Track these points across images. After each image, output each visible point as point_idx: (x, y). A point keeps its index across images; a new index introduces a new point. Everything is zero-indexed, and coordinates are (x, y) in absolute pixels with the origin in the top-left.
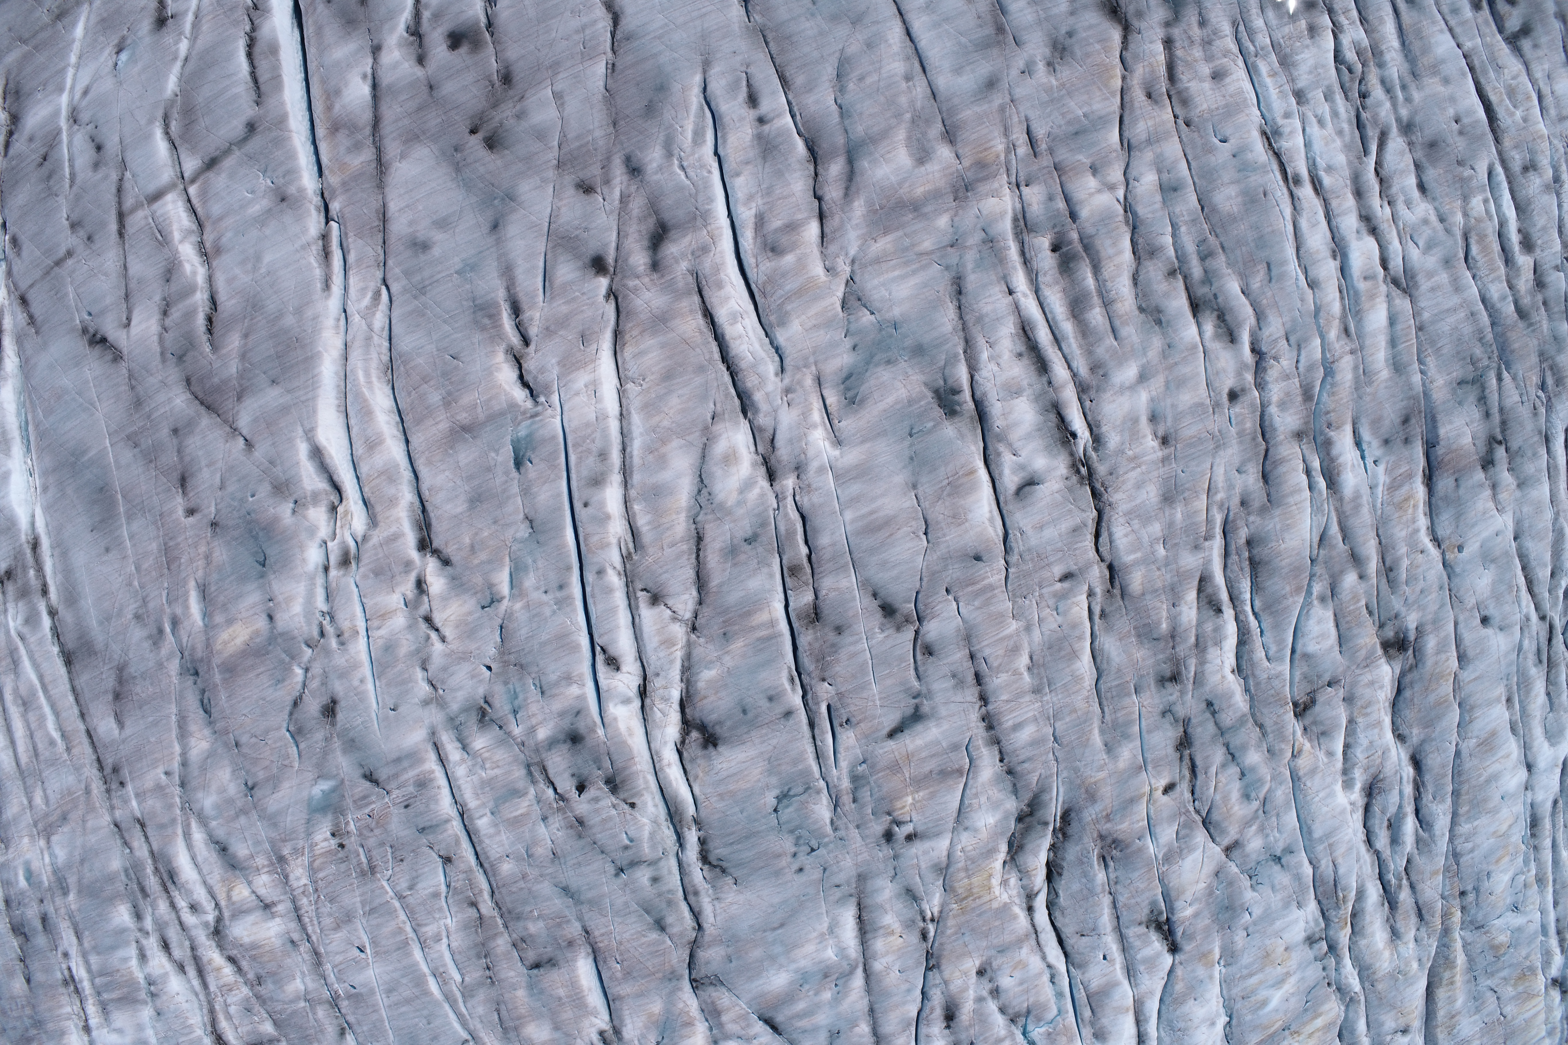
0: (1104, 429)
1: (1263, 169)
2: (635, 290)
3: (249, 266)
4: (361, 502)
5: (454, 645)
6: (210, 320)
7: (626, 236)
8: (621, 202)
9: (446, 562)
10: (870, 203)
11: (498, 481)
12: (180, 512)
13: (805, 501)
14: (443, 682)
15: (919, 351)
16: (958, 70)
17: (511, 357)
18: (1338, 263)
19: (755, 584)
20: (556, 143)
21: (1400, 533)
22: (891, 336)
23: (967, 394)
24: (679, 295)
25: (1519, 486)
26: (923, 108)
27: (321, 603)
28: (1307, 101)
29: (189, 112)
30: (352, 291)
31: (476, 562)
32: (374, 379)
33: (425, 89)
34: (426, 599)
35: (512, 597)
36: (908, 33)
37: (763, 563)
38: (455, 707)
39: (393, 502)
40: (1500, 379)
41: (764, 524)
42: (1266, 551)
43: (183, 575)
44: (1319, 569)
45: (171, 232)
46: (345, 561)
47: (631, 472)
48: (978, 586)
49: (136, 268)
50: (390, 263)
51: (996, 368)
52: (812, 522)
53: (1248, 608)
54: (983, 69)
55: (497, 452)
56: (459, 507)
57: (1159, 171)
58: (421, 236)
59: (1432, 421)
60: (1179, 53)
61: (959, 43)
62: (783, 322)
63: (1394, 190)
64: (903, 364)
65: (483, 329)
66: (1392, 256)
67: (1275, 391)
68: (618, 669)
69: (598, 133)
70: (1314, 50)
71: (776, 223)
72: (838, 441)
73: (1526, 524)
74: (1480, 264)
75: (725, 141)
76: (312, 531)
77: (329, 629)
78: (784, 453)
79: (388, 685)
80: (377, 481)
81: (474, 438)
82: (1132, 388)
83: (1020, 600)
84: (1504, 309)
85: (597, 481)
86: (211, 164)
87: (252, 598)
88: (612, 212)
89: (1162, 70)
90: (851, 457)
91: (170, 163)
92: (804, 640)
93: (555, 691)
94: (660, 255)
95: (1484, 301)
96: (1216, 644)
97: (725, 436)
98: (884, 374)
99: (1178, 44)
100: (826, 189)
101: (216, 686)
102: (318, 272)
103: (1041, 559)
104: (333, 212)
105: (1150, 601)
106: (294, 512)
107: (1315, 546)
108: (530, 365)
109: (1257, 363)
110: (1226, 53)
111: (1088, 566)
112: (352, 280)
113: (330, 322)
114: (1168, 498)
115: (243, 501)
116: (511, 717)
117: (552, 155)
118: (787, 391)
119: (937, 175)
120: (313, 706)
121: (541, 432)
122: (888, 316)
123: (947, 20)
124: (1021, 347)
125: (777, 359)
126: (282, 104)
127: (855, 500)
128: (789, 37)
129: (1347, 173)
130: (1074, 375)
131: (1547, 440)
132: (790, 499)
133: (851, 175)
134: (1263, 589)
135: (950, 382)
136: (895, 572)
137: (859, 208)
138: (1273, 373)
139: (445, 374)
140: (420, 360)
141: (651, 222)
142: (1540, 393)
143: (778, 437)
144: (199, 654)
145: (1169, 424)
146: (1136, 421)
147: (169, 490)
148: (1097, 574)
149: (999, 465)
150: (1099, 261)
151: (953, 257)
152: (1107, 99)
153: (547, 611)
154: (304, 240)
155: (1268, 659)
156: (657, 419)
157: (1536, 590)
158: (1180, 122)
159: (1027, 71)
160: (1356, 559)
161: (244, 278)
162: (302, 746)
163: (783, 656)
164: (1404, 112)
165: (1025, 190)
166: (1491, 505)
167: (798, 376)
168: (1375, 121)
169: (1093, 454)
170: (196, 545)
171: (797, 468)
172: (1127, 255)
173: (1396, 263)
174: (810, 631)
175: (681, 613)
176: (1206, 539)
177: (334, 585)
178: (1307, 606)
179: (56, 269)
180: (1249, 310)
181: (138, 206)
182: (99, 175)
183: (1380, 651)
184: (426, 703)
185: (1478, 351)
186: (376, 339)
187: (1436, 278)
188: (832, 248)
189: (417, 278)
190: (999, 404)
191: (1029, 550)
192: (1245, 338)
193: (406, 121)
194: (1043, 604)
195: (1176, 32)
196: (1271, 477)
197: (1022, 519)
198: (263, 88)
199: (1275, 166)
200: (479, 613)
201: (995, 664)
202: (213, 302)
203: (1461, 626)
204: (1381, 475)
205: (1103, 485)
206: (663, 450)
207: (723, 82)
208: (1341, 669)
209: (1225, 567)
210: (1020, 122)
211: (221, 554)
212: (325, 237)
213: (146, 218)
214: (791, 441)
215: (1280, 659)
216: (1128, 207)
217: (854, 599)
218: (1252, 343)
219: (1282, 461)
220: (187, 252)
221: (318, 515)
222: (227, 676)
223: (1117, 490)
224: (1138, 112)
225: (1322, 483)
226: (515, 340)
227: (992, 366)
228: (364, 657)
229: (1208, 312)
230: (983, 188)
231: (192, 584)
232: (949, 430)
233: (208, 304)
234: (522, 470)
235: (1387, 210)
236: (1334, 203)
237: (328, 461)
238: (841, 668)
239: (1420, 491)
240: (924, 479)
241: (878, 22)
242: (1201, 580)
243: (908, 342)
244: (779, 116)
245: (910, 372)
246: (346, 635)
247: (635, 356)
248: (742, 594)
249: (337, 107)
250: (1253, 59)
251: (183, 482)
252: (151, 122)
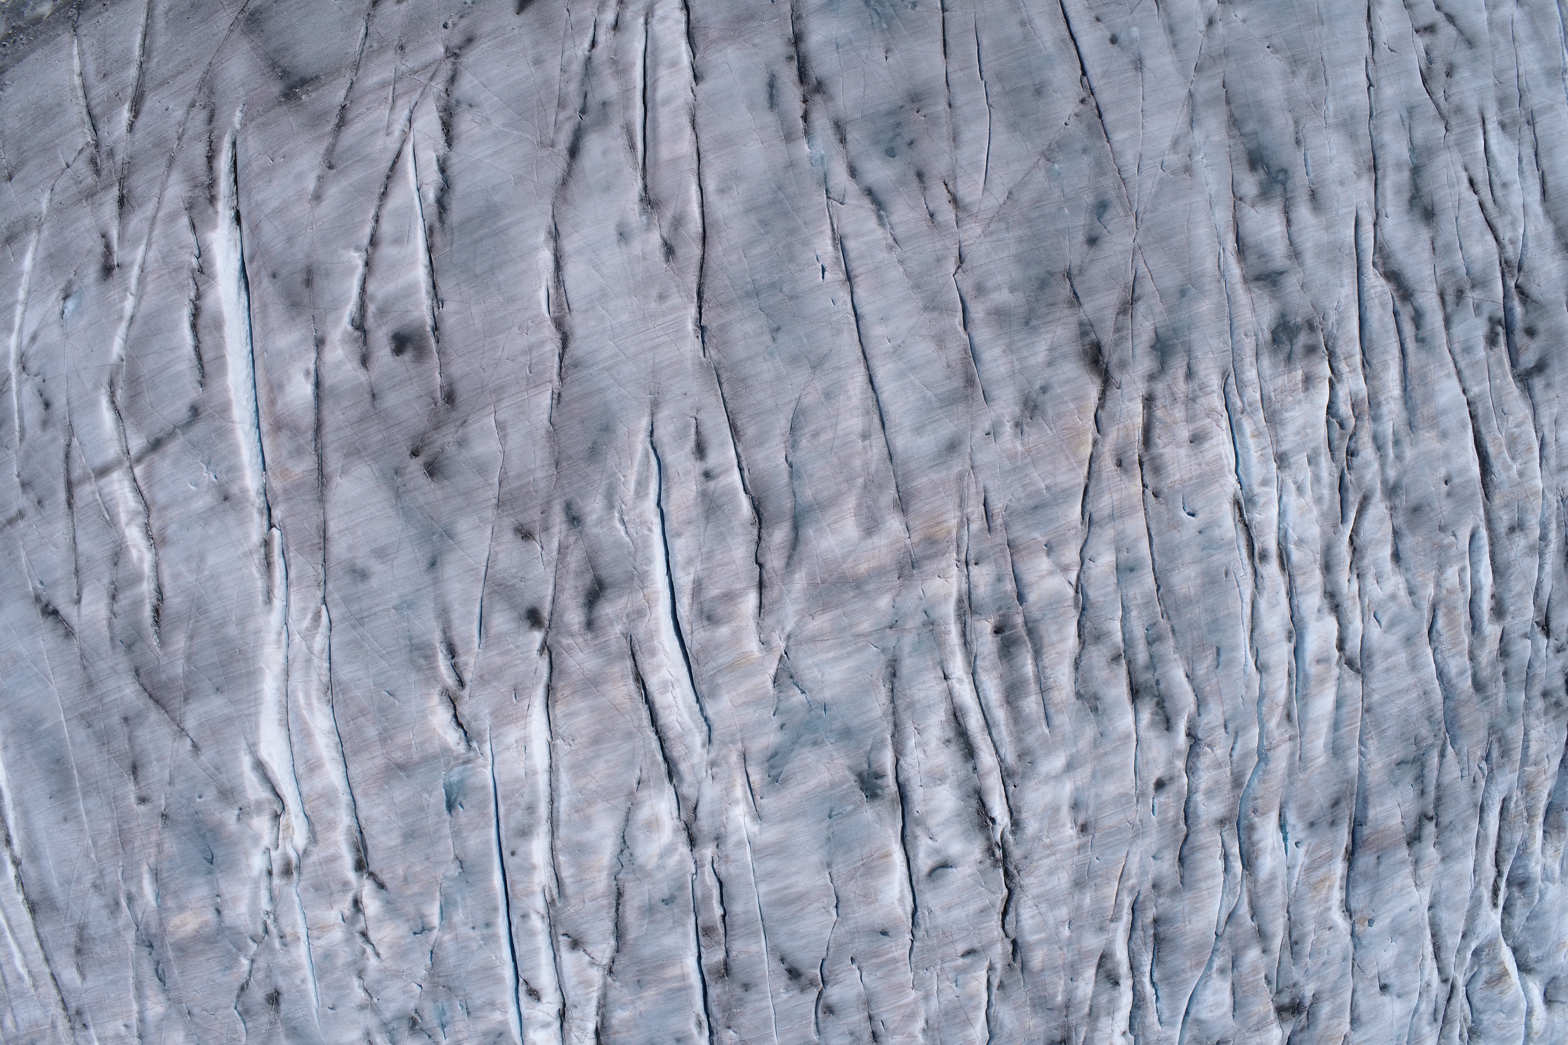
0: (1024, 815)
1: (1229, 546)
2: (569, 649)
3: (194, 565)
4: (302, 814)
5: (388, 964)
6: (157, 611)
7: (563, 591)
8: (559, 552)
9: (381, 886)
10: (811, 576)
11: (431, 821)
12: (132, 799)
13: (723, 871)
14: (377, 993)
15: (846, 734)
16: (919, 430)
17: (445, 698)
18: (1292, 646)
19: (669, 941)
20: (496, 480)
21: (1310, 911)
22: (820, 717)
23: (890, 780)
24: (612, 659)
25: (1443, 860)
26: (877, 471)
27: (265, 904)
28: (1289, 466)
29: (133, 381)
30: (293, 610)
31: (409, 892)
32: (315, 701)
33: (367, 397)
34: (362, 917)
35: (442, 927)
36: (871, 382)
37: (679, 922)
38: (388, 1015)
39: (331, 825)
40: (1442, 755)
41: (681, 888)
42: (1172, 930)
43: (137, 858)
44: (1222, 945)
45: (118, 514)
46: (287, 871)
47: (558, 825)
48: (882, 959)
49: (85, 545)
50: (330, 586)
51: (921, 756)
52: (729, 889)
53: (1146, 980)
54: (946, 429)
55: (430, 793)
56: (394, 840)
57: (1118, 550)
58: (360, 563)
59: (1363, 800)
60: (1159, 413)
61: (924, 398)
62: (713, 694)
63: (1366, 562)
64: (829, 747)
65: (419, 669)
66: (1351, 636)
67: (1205, 779)
68: (539, 999)
69: (540, 474)
70: (1306, 406)
71: (714, 592)
72: (758, 816)
73: (1443, 896)
74: (1442, 638)
75: (668, 497)
76: (256, 839)
77: (272, 929)
78: (704, 823)
79: (328, 987)
80: (317, 803)
81: (408, 777)
82: (1058, 777)
83: (921, 972)
84: (1460, 685)
85: (525, 833)
86: (156, 445)
87: (200, 892)
88: (549, 563)
89: (1138, 434)
90: (770, 835)
91: (116, 436)
92: (712, 992)
93: (479, 1014)
94: (596, 614)
95: (1440, 674)
96: (1108, 1014)
97: (648, 803)
98: (808, 756)
99: (1159, 403)
100: (768, 557)
101: (169, 961)
102: (260, 584)
103: (946, 936)
104: (275, 521)
105: (1048, 977)
106: (239, 819)
107: (1223, 923)
108: (465, 710)
109: (1191, 747)
110: (1210, 412)
111: (992, 943)
112: (292, 598)
113: (271, 637)
114: (1079, 884)
115: (190, 800)
116: (439, 1030)
117: (492, 493)
118: (713, 764)
119: (883, 550)
120: (258, 994)
121: (472, 780)
122: (819, 697)
123: (913, 369)
124: (950, 734)
125: (706, 728)
126: (226, 390)
127: (769, 876)
128: (744, 380)
129: (1318, 546)
130: (1001, 761)
131: (1482, 809)
132: (708, 868)
133: (795, 542)
134: (1164, 963)
135: (874, 766)
136: (803, 942)
137: (800, 580)
138: (1205, 761)
139: (381, 710)
140: (358, 693)
141: (588, 577)
142: (1484, 765)
143: (700, 808)
144: (153, 930)
145: (1090, 813)
146: (1056, 810)
147: (122, 776)
148: (999, 951)
149: (915, 847)
150: (1041, 647)
151: (891, 638)
152: (1073, 469)
153: (474, 946)
154: (246, 547)
155: (1161, 1023)
156: (583, 781)
157: (1443, 955)
158: (1149, 492)
159: (993, 433)
160: (1262, 935)
161: (189, 578)
162: (249, 1025)
163: (691, 1005)
164: (1392, 474)
165: (974, 570)
166: (1410, 881)
167: (724, 752)
168: (1359, 484)
169: (1010, 837)
170: (148, 833)
171: (717, 838)
172: (1072, 641)
173: (1354, 645)
174: (719, 985)
175: (599, 959)
176: (1112, 921)
177: (277, 892)
178: (1206, 977)
179: (8, 527)
180: (1191, 698)
181: (85, 479)
182: (47, 437)
183: (1273, 1015)
184: (362, 1008)
185: (1424, 731)
186: (316, 661)
187: (1393, 658)
188: (769, 621)
189: (355, 608)
190: (921, 790)
191: (935, 928)
192: (1182, 726)
193: (348, 432)
194: (944, 976)
195: (1159, 388)
196: (1187, 862)
197: (931, 899)
198: (207, 368)
199: (1243, 542)
200: (411, 938)
201: (892, 1027)
202: (159, 590)
203: (1359, 994)
204: (1301, 856)
205: (1016, 867)
206: (589, 811)
207: (671, 428)
208: (1232, 1032)
209: (1130, 938)
210: (978, 493)
211: (171, 846)
212: (267, 543)
213: (93, 493)
214: (712, 814)
215: (1171, 1024)
216: (1079, 588)
217: (762, 962)
218: (1189, 729)
219: (1201, 848)
220: (134, 535)
221: (262, 824)
222: (180, 954)
223: (1029, 874)
224: (1105, 483)
225: (1238, 866)
226: (450, 680)
227: (918, 754)
228: (305, 961)
229: (1148, 699)
230: (930, 567)
231: (145, 868)
232: (868, 813)
233: (155, 594)
234: (454, 814)
235: (1355, 585)
236: (1299, 581)
237: (271, 775)
238: (746, 1019)
239: (1339, 867)
240: (839, 859)
241: (840, 369)
242: (1102, 957)
243: (837, 725)
244: (726, 471)
245: (835, 755)
246: (289, 939)
247: (566, 715)
248: (658, 948)
249: (280, 404)
250: (1239, 416)
251: (134, 769)
252: (96, 387)
